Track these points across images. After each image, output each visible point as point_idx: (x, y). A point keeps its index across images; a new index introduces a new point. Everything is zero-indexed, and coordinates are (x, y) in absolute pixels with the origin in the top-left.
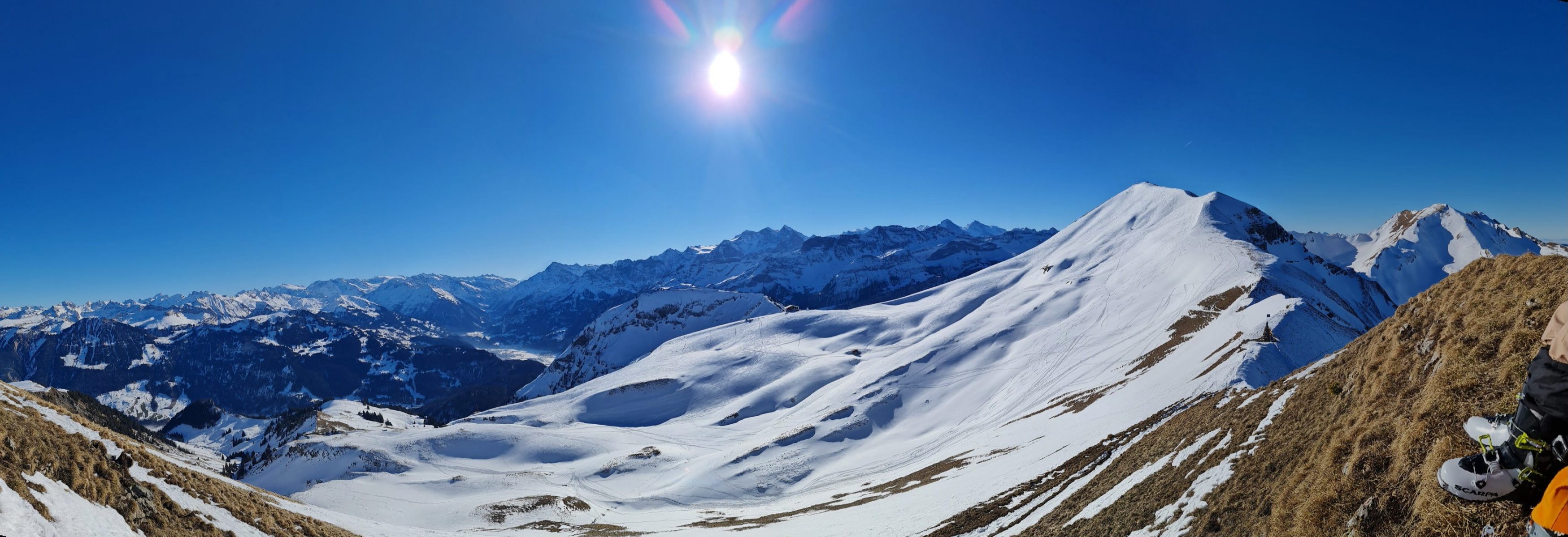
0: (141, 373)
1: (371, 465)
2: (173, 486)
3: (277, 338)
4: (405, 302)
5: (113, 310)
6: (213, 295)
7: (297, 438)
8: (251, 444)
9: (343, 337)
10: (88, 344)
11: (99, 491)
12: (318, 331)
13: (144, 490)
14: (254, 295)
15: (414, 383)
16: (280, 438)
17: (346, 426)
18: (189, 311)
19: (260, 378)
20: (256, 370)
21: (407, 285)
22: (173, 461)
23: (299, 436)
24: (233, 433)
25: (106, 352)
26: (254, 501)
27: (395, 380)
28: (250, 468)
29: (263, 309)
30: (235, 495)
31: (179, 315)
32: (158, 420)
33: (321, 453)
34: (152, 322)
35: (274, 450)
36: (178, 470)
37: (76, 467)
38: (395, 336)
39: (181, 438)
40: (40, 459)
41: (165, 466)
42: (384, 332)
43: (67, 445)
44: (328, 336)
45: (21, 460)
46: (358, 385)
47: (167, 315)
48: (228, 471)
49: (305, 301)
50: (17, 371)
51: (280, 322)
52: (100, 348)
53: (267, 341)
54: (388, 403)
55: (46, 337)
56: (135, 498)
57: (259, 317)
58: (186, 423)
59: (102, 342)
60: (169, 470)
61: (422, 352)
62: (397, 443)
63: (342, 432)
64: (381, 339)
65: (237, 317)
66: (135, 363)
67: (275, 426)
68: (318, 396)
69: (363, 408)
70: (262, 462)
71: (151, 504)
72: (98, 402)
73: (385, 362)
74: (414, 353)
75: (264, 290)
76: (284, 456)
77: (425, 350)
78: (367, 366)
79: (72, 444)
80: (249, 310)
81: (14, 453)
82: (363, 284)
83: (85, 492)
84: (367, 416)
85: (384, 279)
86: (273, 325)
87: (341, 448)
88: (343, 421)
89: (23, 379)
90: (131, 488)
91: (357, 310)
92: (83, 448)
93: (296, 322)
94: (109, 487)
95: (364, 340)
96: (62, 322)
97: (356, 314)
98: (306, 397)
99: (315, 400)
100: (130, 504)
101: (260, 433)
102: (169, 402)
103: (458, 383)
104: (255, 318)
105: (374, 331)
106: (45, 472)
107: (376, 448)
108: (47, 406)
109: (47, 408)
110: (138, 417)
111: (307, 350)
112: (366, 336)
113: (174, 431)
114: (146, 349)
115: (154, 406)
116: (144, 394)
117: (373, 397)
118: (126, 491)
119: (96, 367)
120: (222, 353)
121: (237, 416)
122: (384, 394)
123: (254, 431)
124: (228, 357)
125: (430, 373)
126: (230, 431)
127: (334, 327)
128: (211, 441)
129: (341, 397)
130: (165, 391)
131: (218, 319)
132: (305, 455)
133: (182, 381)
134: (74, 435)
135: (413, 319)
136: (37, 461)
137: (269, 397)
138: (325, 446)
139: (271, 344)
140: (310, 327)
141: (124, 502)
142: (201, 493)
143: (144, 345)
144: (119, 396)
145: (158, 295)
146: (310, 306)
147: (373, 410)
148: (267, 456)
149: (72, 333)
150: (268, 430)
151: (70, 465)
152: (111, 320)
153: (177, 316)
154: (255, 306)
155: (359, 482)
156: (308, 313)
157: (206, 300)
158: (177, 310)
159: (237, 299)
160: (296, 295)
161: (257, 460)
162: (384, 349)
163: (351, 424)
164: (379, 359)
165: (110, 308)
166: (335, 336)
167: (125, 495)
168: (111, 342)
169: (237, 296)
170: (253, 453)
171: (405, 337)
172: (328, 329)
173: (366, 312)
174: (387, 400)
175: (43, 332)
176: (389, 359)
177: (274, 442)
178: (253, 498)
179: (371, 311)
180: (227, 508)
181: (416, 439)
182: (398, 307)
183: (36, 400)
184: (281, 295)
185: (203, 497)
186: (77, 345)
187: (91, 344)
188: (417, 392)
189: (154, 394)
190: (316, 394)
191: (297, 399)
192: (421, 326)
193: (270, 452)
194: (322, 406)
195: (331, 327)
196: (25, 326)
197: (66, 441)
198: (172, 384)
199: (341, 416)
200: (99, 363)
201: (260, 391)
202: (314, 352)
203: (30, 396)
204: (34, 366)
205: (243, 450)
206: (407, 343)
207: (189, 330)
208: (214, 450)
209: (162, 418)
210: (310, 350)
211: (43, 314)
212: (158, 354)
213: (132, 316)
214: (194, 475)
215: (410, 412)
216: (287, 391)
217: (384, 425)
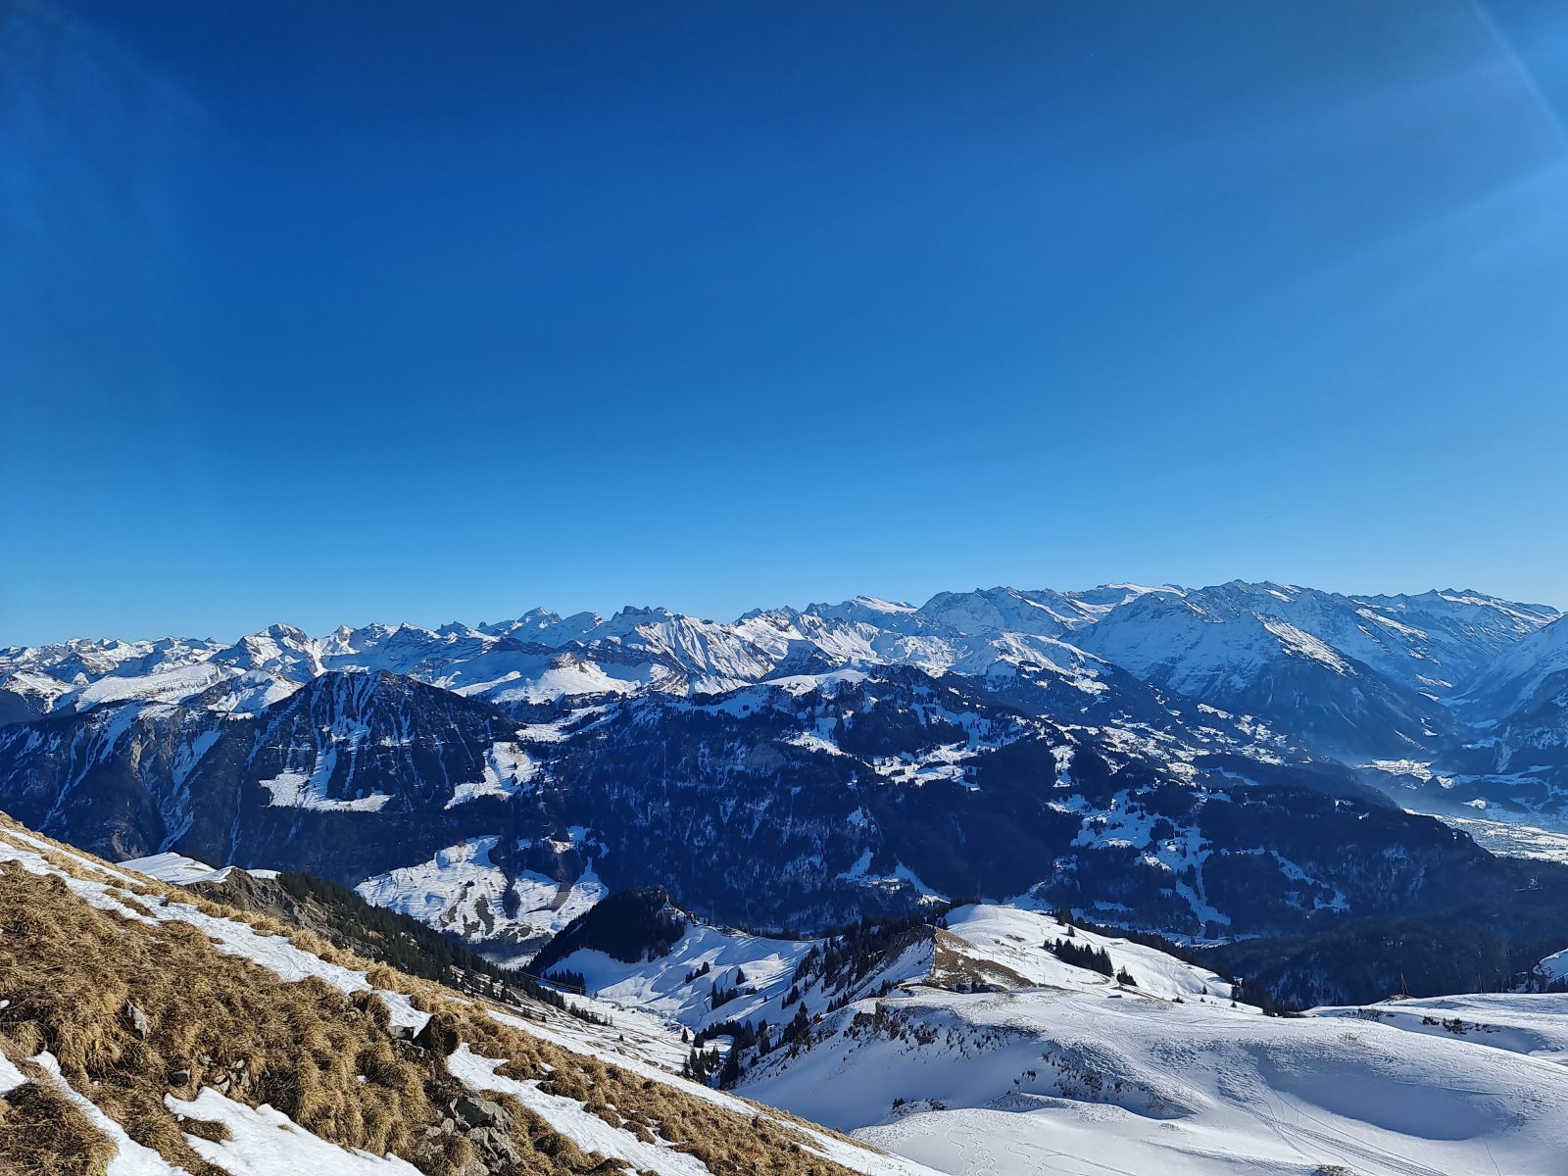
0: (479, 818)
1: (1076, 1081)
2: (558, 1099)
3: (838, 735)
4: (1181, 659)
5: (408, 651)
6: (678, 618)
7: (882, 994)
8: (759, 1002)
9: (1008, 741)
10: (338, 743)
11: (370, 1120)
12: (941, 721)
13: (488, 1108)
14: (784, 623)
15: (1199, 879)
16: (832, 989)
17: (1009, 973)
18: (611, 659)
19: (792, 836)
20: (783, 816)
21: (1191, 611)
22: (557, 1040)
23: (886, 988)
24: (713, 976)
25: (387, 765)
26: (763, 1137)
27: (1148, 867)
28: (754, 1062)
29: (806, 660)
30: (716, 1123)
31: (586, 667)
32: (519, 940)
33: (943, 1034)
34: (514, 684)
35: (817, 1019)
36: (573, 1060)
37: (309, 1062)
38: (1150, 748)
39: (577, 984)
40: (214, 1054)
41: (539, 1051)
42: (1120, 736)
43: (285, 1008)
44: (966, 737)
45: (161, 1062)
46: (1047, 871)
47: (555, 666)
48: (696, 1069)
49: (912, 643)
50: (139, 828)
51: (846, 695)
52: (371, 753)
53: (812, 741)
54: (1125, 926)
55: (221, 726)
56: (464, 1129)
57: (793, 680)
58: (593, 946)
59: (375, 736)
60: (548, 1061)
61: (1226, 798)
62: (1154, 1038)
63: (999, 990)
64: (1111, 755)
65: (737, 677)
66: (463, 791)
67: (821, 959)
68: (938, 890)
69: (1057, 932)
70: (785, 1049)
71: (506, 1143)
72: (360, 900)
73: (1121, 816)
74: (1202, 797)
75: (809, 611)
76: (839, 1035)
77: (1236, 793)
78: (1072, 822)
79: (299, 1006)
80: (770, 660)
81: (143, 1044)
82: (1067, 603)
83: (332, 1124)
84: (1066, 953)
85: (1124, 591)
86: (829, 702)
87: (995, 1028)
88: (1002, 960)
89: (153, 851)
90: (452, 1106)
91: (1046, 674)
92: (327, 1014)
93: (888, 698)
94: (396, 1107)
95: (1063, 754)
96: (270, 683)
97: (1044, 684)
98: (908, 889)
99: (929, 898)
100: (451, 1146)
101: (783, 975)
102: (550, 892)
103: (1339, 903)
104: (783, 682)
105: (1093, 731)
106: (225, 1086)
107: (1089, 1039)
108: (225, 915)
109: (226, 920)
110: (468, 934)
111: (910, 772)
112: (1069, 743)
113: (561, 966)
114: (495, 755)
115: (510, 903)
116: (485, 873)
117: (1086, 905)
118: (440, 1114)
119: (358, 805)
120: (696, 770)
121: (725, 932)
122: (1114, 901)
123: (766, 970)
124: (710, 780)
125: (1246, 858)
126: (706, 968)
127: (985, 715)
128: (655, 994)
129: (1000, 900)
130: (542, 866)
131: (688, 681)
132: (903, 1037)
133: (588, 837)
134: (301, 984)
135: (1203, 707)
136: (207, 1059)
137: (814, 886)
138: (955, 1020)
139: (823, 751)
140: (921, 713)
141: (435, 1141)
142: (632, 1117)
143: (489, 745)
144: (418, 881)
145: (534, 614)
146: (926, 657)
147: (1082, 939)
148: (799, 1033)
149: (294, 713)
150: (803, 968)
151: (294, 1058)
152: (404, 678)
153: (582, 670)
154: (785, 651)
155: (1043, 1122)
156: (919, 675)
157: (657, 630)
158: (581, 654)
159: (739, 631)
160: (890, 628)
161: (773, 1042)
162: (1118, 782)
163: (1024, 970)
164: (1103, 806)
165: (403, 644)
166: (985, 739)
167: (437, 1124)
168: (400, 736)
169: (740, 623)
170: (763, 1025)
171: (1181, 754)
172: (967, 718)
173: (1072, 679)
174: (1122, 917)
175: (213, 712)
176: (1131, 810)
177: (817, 1000)
178: (759, 1131)
179: (1085, 676)
180: (696, 1153)
181: (1210, 1038)
182: (1164, 672)
183: (193, 903)
184: (852, 625)
185: (635, 1126)
186: (306, 747)
187: (346, 743)
188: (1208, 904)
189: (510, 874)
190: (932, 885)
191: (884, 895)
192: (1228, 728)
193: (807, 1023)
194: (949, 916)
195: (975, 716)
196: (162, 698)
197: (280, 998)
198: (560, 848)
199: (997, 948)
200: (366, 795)
201: (789, 867)
202: (930, 776)
203: (177, 893)
204: (186, 812)
205: (736, 1018)
206: (1183, 769)
207: (612, 706)
208: (662, 1016)
209: (531, 935)
210: (920, 771)
211: (214, 660)
212: (526, 769)
213: (460, 667)
214: (613, 1073)
215: (1190, 957)
216: (858, 873)
217: (1114, 981)
